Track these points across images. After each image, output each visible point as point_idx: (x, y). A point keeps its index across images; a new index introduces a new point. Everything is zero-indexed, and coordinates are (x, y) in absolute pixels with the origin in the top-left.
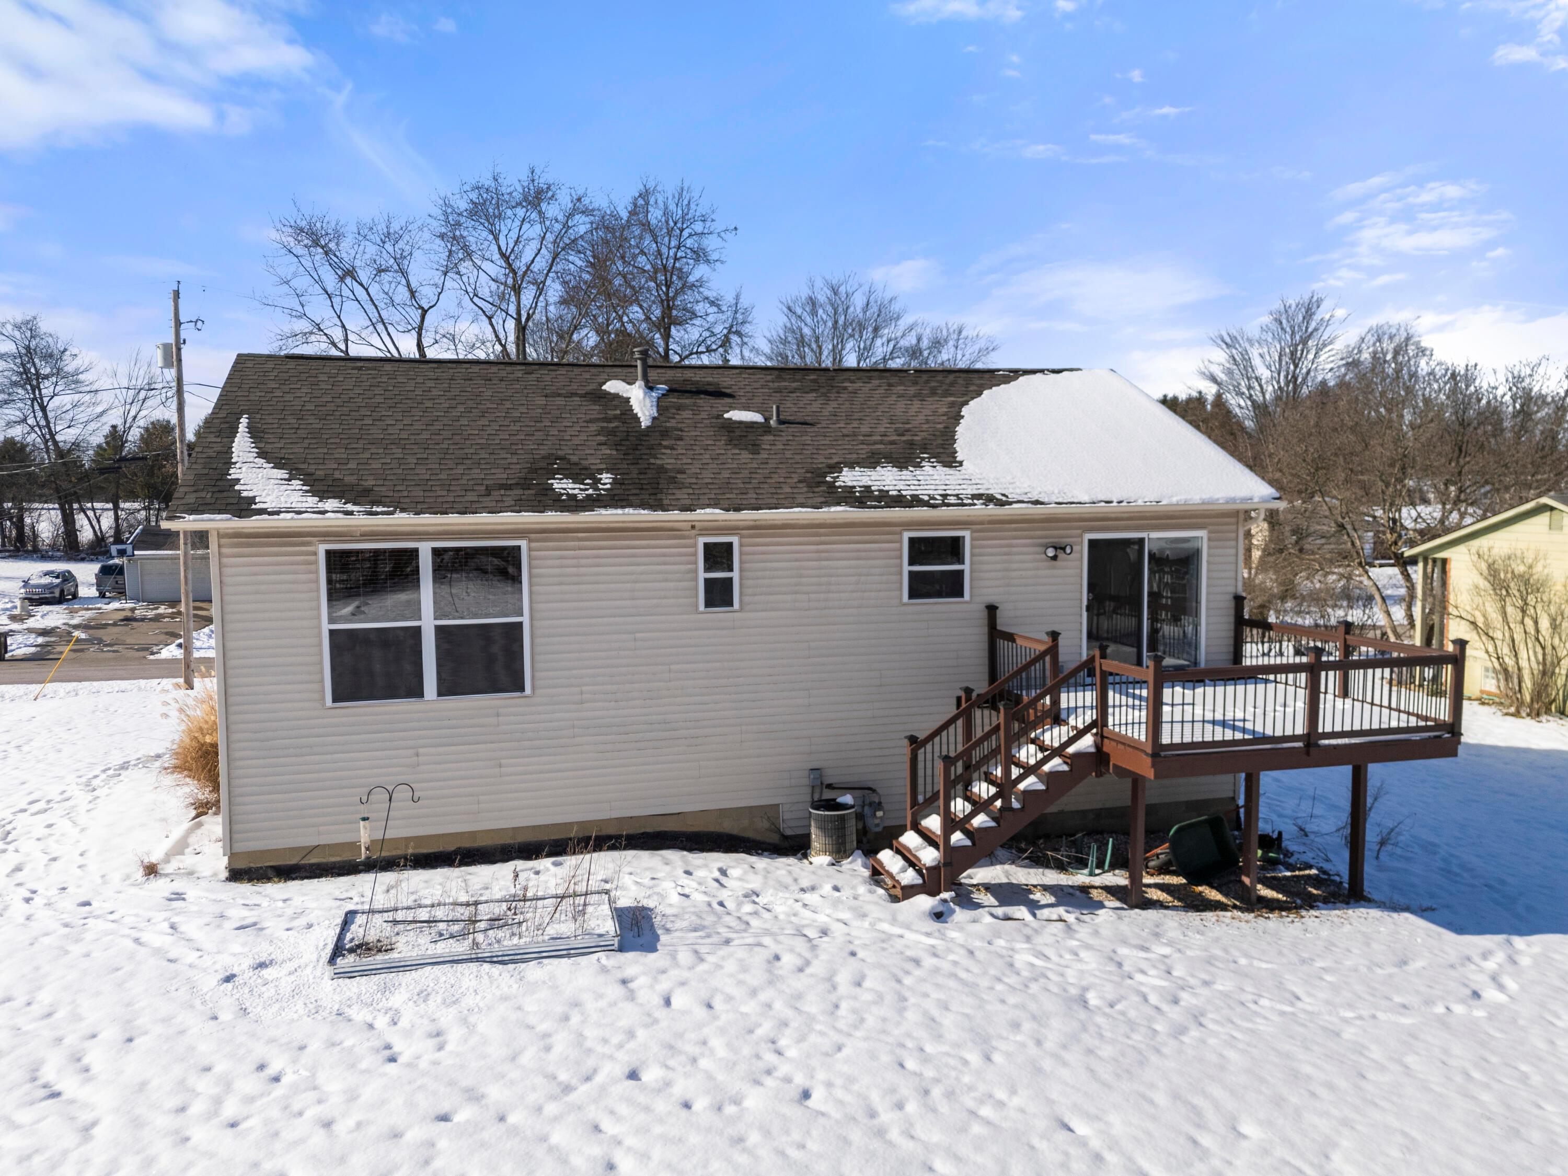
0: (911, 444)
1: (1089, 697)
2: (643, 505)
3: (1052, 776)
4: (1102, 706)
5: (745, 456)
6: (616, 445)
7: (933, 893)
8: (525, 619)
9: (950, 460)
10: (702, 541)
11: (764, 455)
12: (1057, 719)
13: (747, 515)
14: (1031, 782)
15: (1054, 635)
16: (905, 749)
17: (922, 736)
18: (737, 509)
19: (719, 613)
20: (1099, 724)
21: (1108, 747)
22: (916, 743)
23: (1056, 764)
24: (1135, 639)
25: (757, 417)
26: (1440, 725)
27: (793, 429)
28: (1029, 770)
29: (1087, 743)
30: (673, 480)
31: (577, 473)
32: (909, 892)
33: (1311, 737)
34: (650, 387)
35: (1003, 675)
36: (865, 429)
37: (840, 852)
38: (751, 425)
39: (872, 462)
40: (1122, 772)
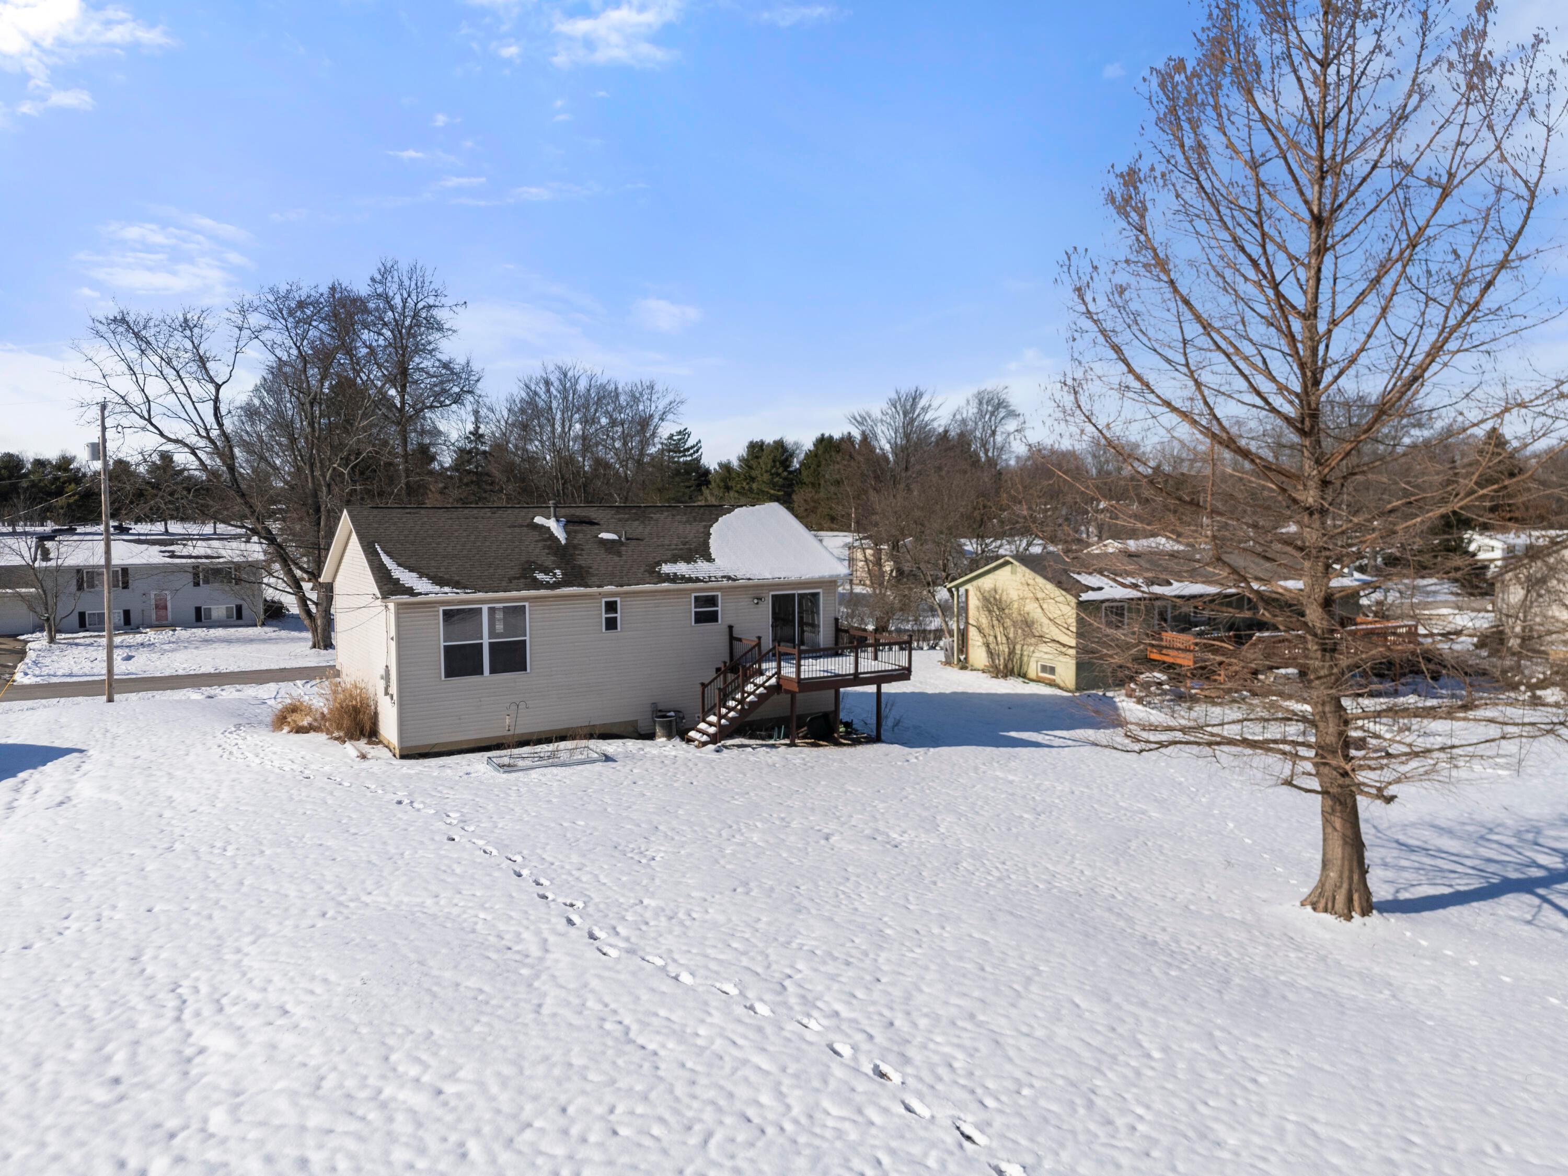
0: (690, 549)
1: (774, 664)
2: (579, 585)
3: (761, 695)
4: (779, 667)
5: (616, 559)
6: (555, 554)
7: (715, 743)
8: (527, 638)
9: (709, 559)
10: (604, 600)
11: (624, 558)
12: (761, 673)
13: (626, 588)
14: (752, 698)
15: (759, 638)
16: (699, 689)
17: (706, 682)
18: (622, 586)
19: (612, 633)
20: (778, 673)
21: (781, 682)
22: (704, 685)
23: (761, 690)
24: (792, 640)
25: (614, 536)
26: (904, 668)
27: (634, 543)
28: (749, 694)
29: (773, 681)
30: (588, 572)
31: (546, 571)
32: (704, 744)
33: (856, 674)
34: (558, 521)
35: (735, 658)
36: (667, 542)
37: (670, 736)
38: (613, 541)
39: (674, 560)
40: (787, 692)
